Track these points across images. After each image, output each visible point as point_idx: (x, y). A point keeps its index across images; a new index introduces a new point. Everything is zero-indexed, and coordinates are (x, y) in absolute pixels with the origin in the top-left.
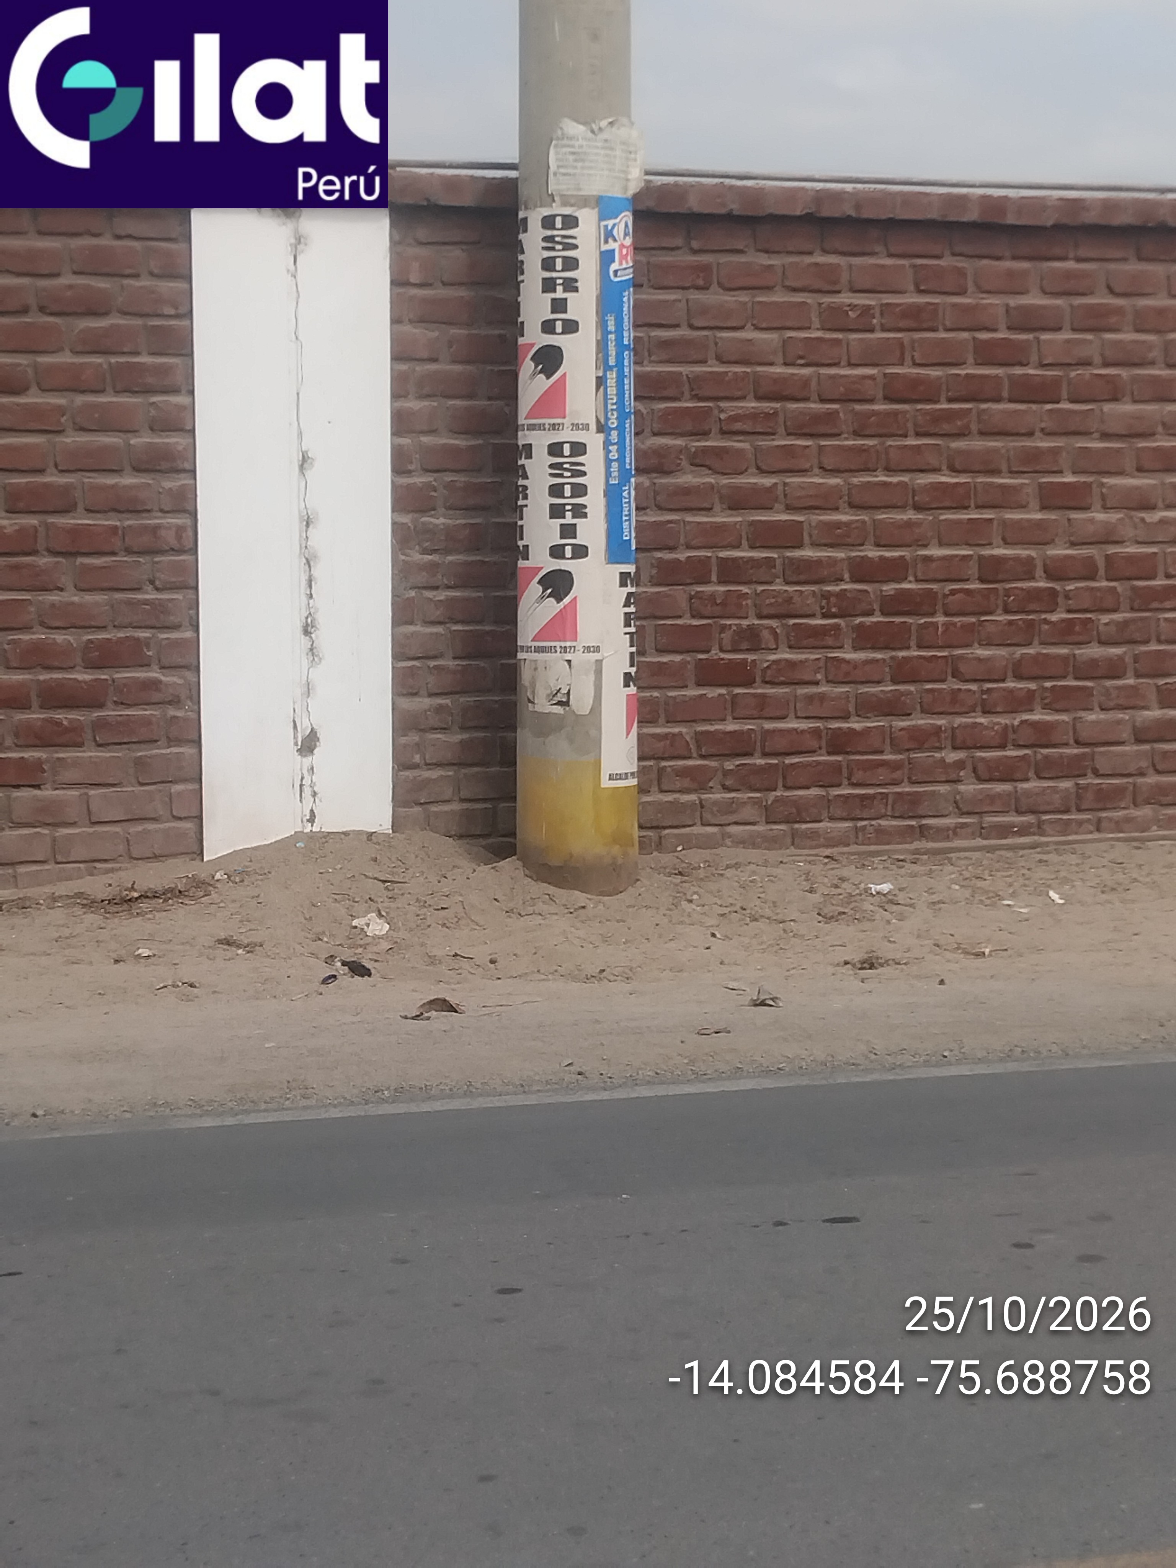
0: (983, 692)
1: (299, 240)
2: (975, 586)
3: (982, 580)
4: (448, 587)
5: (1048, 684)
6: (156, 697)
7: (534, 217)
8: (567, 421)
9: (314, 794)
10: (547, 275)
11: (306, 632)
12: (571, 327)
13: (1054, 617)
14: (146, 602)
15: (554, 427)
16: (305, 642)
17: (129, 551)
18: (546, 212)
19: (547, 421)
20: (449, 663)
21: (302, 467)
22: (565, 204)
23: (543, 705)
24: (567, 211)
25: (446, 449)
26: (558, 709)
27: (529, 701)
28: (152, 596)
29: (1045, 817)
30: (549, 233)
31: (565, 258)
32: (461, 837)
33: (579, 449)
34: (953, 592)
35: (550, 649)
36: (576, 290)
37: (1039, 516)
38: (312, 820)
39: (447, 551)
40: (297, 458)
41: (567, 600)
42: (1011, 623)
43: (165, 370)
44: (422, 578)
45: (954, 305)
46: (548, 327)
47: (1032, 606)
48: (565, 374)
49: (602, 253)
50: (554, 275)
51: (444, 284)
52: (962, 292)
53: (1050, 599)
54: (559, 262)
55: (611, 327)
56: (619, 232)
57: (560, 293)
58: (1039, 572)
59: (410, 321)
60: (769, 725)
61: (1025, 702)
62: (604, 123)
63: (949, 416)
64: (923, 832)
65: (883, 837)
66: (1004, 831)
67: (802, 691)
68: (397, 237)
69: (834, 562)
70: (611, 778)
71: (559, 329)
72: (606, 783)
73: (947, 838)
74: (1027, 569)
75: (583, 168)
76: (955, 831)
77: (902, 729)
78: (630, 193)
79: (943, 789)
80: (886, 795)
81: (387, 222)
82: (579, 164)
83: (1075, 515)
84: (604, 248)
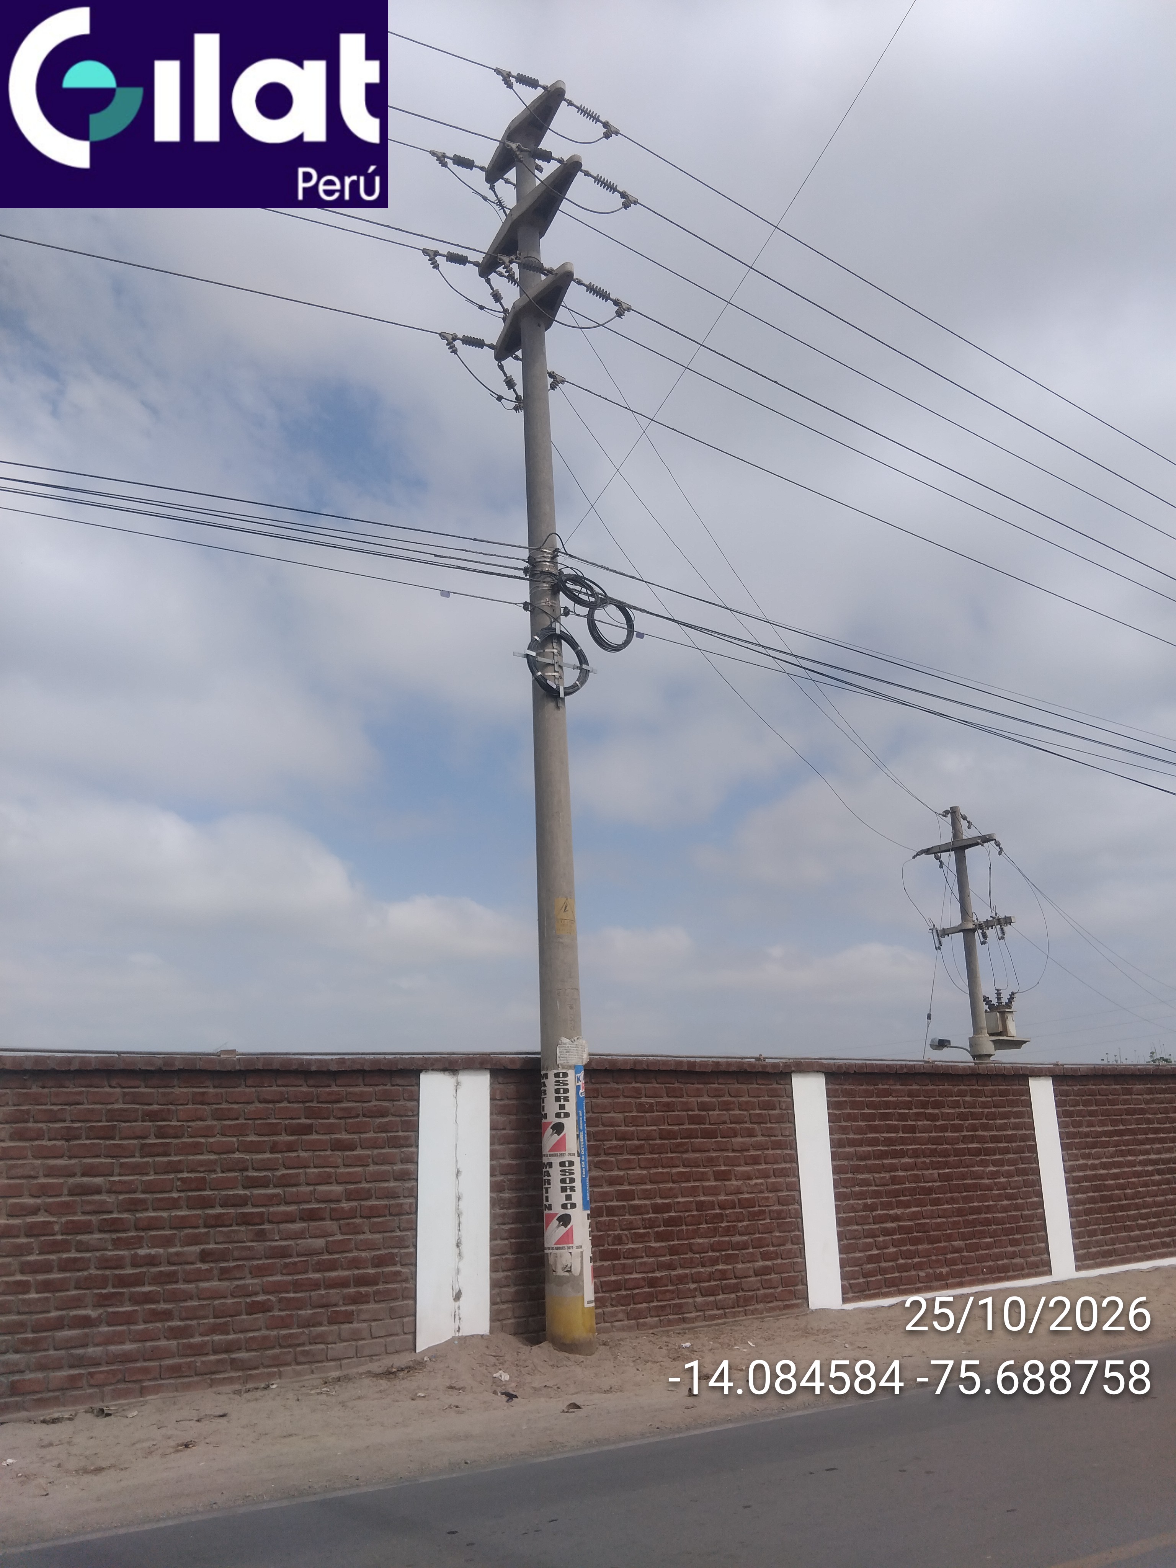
0: (701, 1258)
1: (458, 1084)
2: (695, 1213)
3: (697, 1211)
4: (509, 1224)
5: (723, 1253)
6: (399, 1278)
7: (551, 1074)
8: (567, 1153)
9: (460, 1319)
10: (557, 1095)
11: (458, 1246)
12: (567, 1115)
13: (723, 1225)
14: (397, 1237)
15: (562, 1155)
16: (457, 1250)
17: (391, 1215)
18: (556, 1071)
19: (559, 1153)
20: (510, 1256)
21: (457, 1175)
22: (563, 1068)
23: (560, 1272)
24: (564, 1071)
25: (508, 1165)
26: (567, 1274)
27: (554, 1271)
28: (398, 1233)
29: (727, 1311)
30: (557, 1079)
31: (564, 1089)
32: (515, 1334)
33: (571, 1163)
34: (688, 1216)
35: (563, 1248)
36: (568, 1101)
37: (714, 1183)
38: (459, 1331)
39: (509, 1208)
40: (455, 1171)
41: (569, 1227)
42: (709, 1227)
43: (406, 1138)
44: (500, 1220)
45: (680, 1102)
46: (558, 1115)
47: (715, 1221)
48: (565, 1134)
49: (577, 1086)
50: (560, 1095)
51: (508, 1099)
52: (682, 1097)
53: (720, 1217)
54: (562, 1090)
55: (581, 1115)
56: (581, 1078)
57: (562, 1102)
58: (717, 1206)
59: (496, 1114)
60: (627, 1277)
61: (714, 1262)
62: (576, 1038)
63: (681, 1144)
64: (684, 1320)
65: (670, 1323)
66: (713, 1318)
67: (638, 1261)
68: (492, 1081)
69: (646, 1205)
70: (588, 1303)
71: (562, 1116)
72: (586, 1305)
73: (693, 1322)
74: (711, 1205)
75: (569, 1055)
76: (695, 1319)
77: (674, 1275)
78: (584, 1063)
79: (690, 1300)
80: (670, 1305)
81: (488, 1076)
82: (568, 1054)
83: (727, 1183)
84: (577, 1084)
